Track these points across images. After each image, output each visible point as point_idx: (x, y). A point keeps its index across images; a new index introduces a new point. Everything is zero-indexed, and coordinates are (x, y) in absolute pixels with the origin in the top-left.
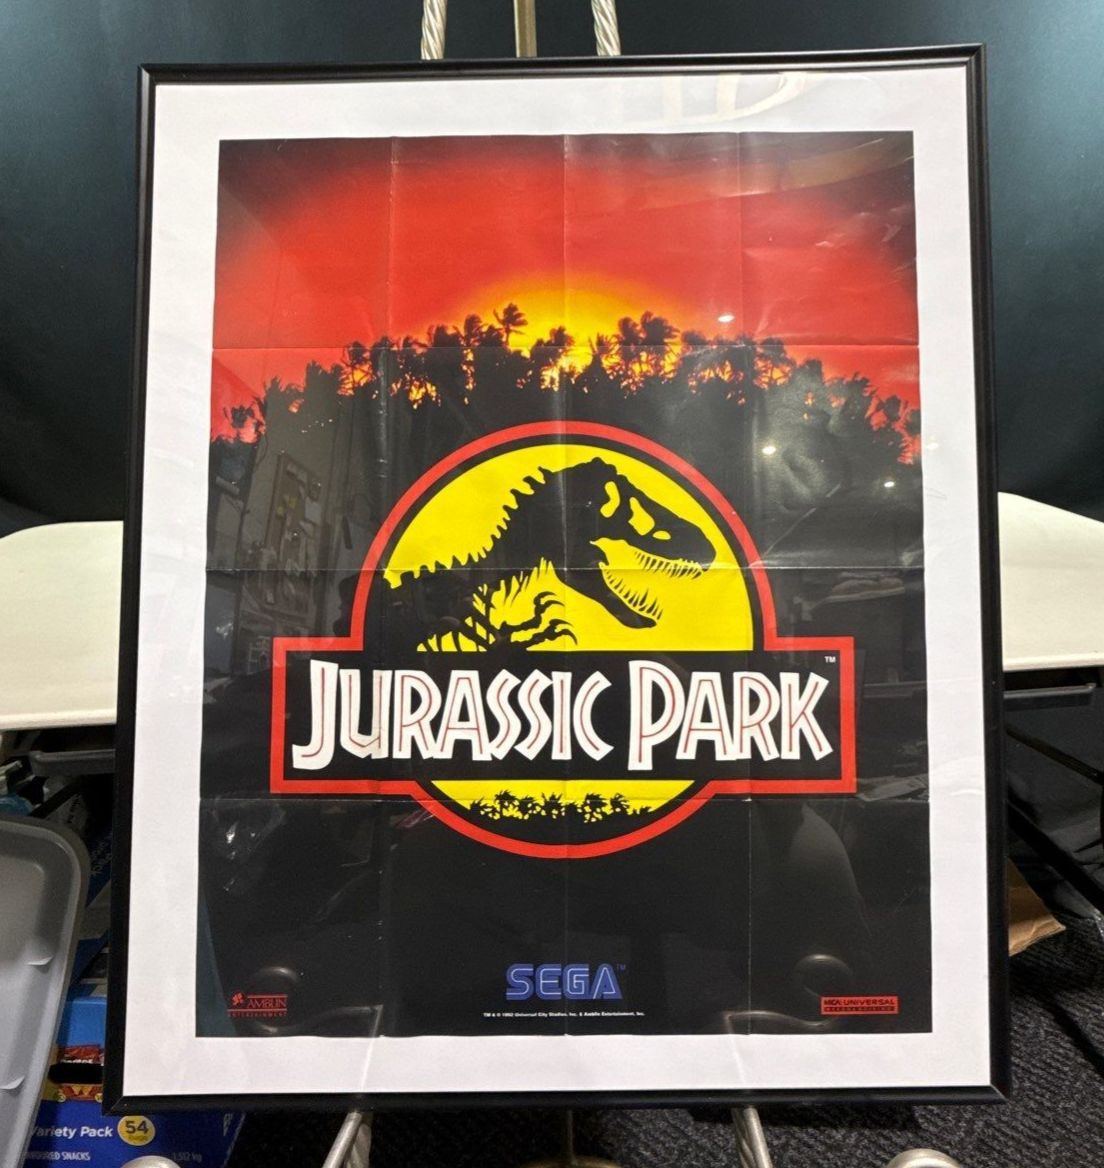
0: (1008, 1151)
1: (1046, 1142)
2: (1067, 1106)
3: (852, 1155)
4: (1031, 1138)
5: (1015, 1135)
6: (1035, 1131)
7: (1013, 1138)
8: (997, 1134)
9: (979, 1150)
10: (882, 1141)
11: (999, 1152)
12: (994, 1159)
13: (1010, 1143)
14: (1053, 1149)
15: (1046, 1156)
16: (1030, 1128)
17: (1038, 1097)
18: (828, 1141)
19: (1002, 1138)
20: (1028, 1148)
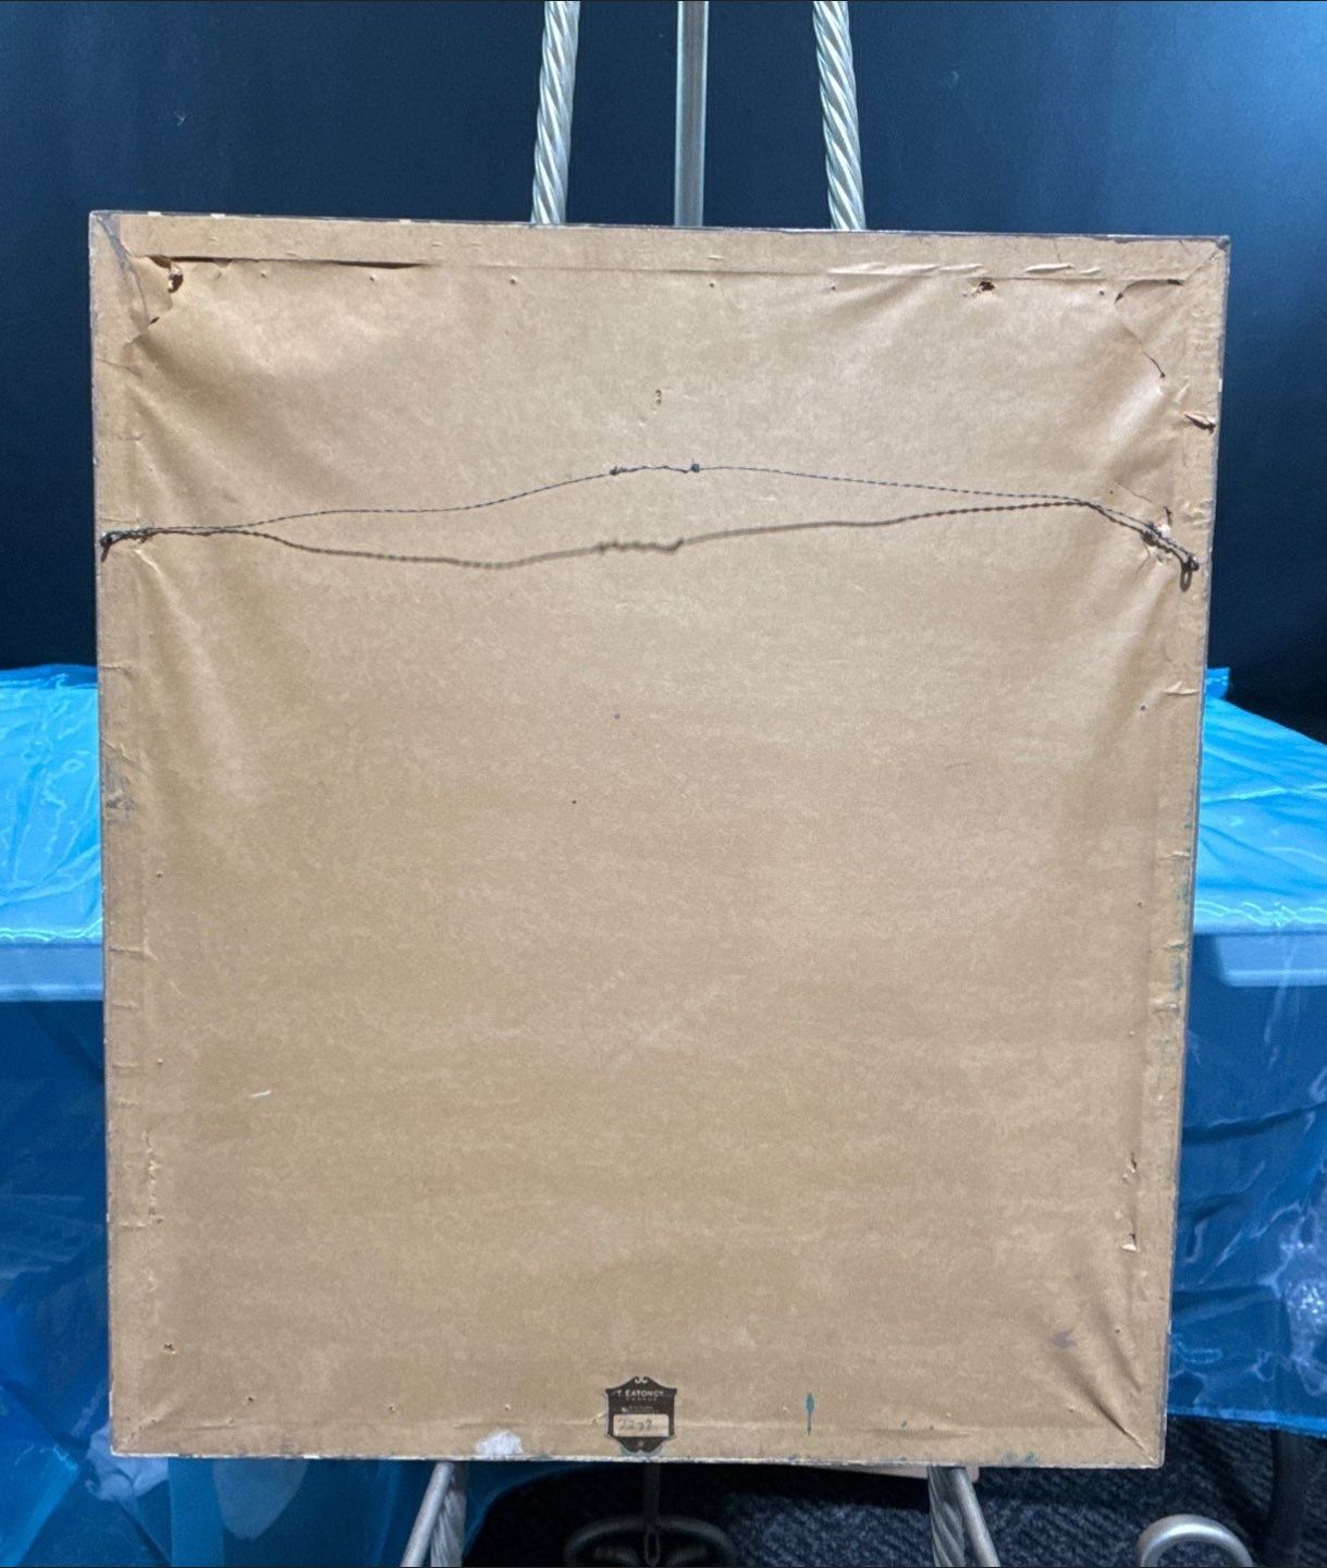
0: (1058, 1549)
1: (1110, 1541)
2: (1151, 1501)
3: (851, 1537)
4: (1091, 1535)
5: (1073, 1530)
6: (1100, 1527)
7: (1068, 1534)
8: (1049, 1527)
9: (1019, 1542)
10: (896, 1524)
11: (1046, 1548)
12: (1037, 1556)
13: (1063, 1539)
14: (1117, 1549)
15: (1105, 1557)
16: (1094, 1524)
17: (1114, 1489)
18: (826, 1519)
19: (1053, 1533)
20: (1085, 1546)
